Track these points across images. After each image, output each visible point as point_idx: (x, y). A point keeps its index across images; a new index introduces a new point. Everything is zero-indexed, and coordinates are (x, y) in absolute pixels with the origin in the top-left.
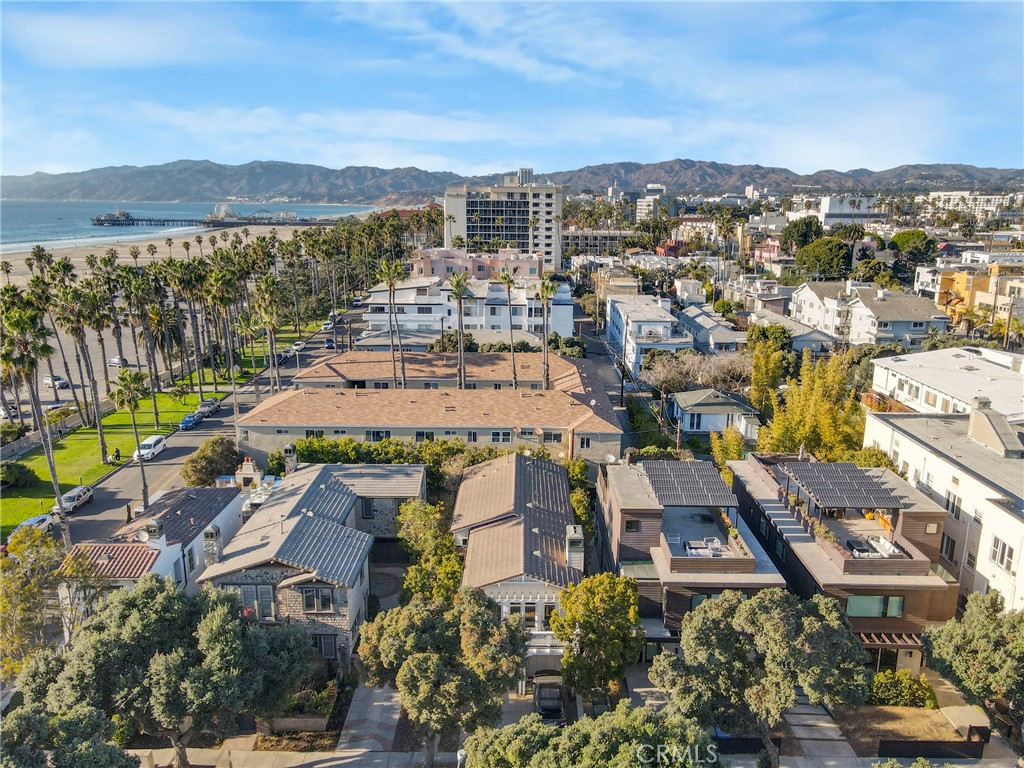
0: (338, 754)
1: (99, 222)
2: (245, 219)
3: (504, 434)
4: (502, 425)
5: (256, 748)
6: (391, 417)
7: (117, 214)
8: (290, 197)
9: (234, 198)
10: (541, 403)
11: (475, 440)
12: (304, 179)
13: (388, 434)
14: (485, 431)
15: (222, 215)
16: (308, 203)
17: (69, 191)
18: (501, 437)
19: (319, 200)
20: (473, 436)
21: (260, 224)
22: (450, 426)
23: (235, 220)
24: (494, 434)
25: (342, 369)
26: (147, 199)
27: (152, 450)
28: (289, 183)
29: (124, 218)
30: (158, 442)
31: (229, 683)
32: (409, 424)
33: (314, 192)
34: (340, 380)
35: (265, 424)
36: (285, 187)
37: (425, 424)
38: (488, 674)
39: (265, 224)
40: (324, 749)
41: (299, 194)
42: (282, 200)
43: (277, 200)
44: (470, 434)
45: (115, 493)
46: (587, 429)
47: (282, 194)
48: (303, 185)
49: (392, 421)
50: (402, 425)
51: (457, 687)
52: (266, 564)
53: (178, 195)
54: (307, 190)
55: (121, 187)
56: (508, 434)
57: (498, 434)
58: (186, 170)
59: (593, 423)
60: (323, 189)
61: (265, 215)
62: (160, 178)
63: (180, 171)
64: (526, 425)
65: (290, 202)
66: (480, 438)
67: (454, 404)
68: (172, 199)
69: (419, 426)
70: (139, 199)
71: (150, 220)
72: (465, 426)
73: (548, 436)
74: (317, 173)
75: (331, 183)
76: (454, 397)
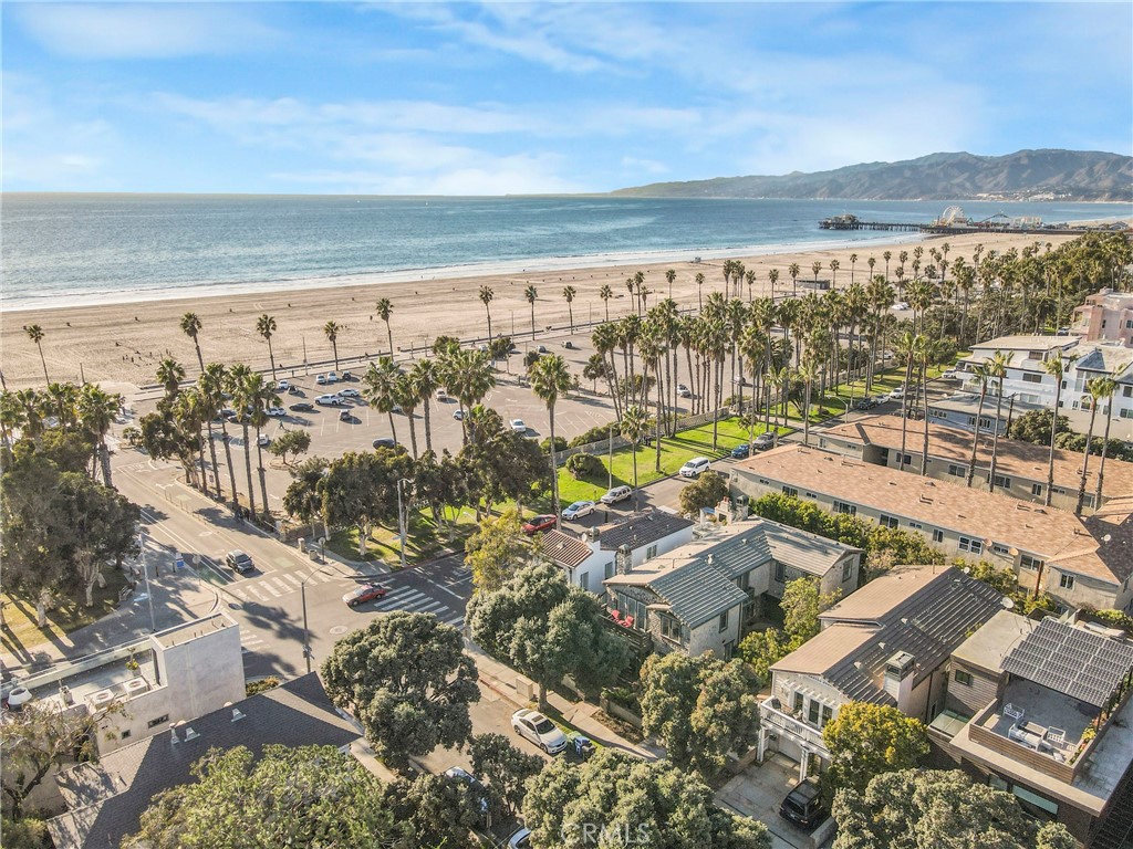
0: (636, 748)
1: (826, 226)
2: (976, 224)
3: (974, 543)
4: (973, 533)
5: (593, 716)
6: (863, 493)
7: (844, 217)
8: (1057, 193)
9: (985, 195)
10: (1036, 521)
11: (940, 540)
12: (1083, 171)
13: (854, 510)
14: (953, 534)
15: (950, 219)
16: (1080, 201)
17: (817, 190)
18: (970, 546)
19: (1097, 197)
20: (939, 535)
21: (992, 231)
22: (916, 519)
23: (964, 226)
24: (962, 540)
25: (870, 432)
26: (890, 197)
27: (694, 469)
28: (1062, 175)
29: (849, 222)
30: (701, 464)
31: (551, 653)
32: (876, 506)
33: (1093, 185)
34: (862, 442)
35: (752, 471)
36: (1053, 181)
37: (892, 509)
38: (700, 729)
39: (998, 231)
40: (630, 740)
41: (1071, 189)
42: (1046, 196)
43: (1039, 196)
44: (936, 532)
45: (648, 498)
46: (1073, 567)
47: (1047, 190)
48: (1081, 178)
49: (861, 497)
50: (868, 504)
51: (673, 726)
52: (641, 587)
53: (922, 193)
54: (1082, 185)
55: (867, 185)
56: (979, 545)
57: (967, 542)
58: (938, 164)
59: (1086, 562)
60: (1107, 183)
61: (1001, 220)
62: (908, 173)
63: (931, 166)
64: (1001, 541)
65: (1055, 199)
66: (947, 541)
67: (935, 497)
68: (915, 197)
69: (884, 510)
70: (881, 198)
71: (874, 224)
72: (931, 522)
73: (1026, 560)
74: (1103, 162)
75: (1121, 175)
76: (939, 489)
